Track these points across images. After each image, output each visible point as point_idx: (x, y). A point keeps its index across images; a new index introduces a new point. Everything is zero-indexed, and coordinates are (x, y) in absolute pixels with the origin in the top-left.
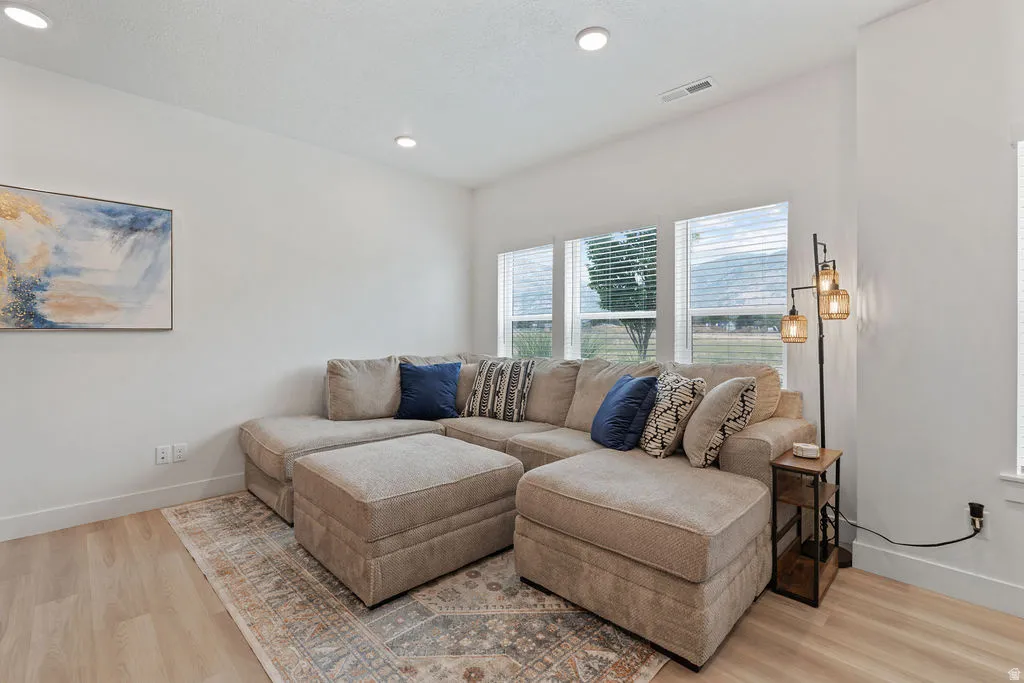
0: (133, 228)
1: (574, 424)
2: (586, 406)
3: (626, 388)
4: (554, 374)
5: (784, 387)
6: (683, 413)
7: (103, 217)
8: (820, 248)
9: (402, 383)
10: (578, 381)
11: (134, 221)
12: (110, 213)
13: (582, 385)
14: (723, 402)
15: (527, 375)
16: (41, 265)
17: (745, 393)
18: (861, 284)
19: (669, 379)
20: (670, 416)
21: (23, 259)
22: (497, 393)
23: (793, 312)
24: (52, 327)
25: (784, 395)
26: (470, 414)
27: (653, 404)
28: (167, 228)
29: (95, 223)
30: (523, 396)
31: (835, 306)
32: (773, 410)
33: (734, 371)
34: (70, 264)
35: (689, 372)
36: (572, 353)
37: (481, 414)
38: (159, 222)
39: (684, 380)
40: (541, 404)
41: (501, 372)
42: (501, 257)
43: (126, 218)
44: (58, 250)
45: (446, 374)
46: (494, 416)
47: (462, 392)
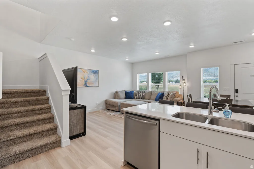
0: (95, 73)
1: (152, 99)
2: (154, 97)
3: (160, 94)
4: (148, 93)
5: (179, 94)
6: (167, 97)
7: (92, 72)
8: (183, 77)
9: (125, 94)
10: (152, 93)
11: (95, 72)
12: (93, 71)
13: (153, 94)
14: (172, 95)
15: (144, 93)
16: (87, 79)
17: (174, 94)
18: (187, 82)
19: (165, 93)
20: (166, 97)
21: (86, 78)
22: (140, 95)
23: (180, 85)
24: (88, 86)
25: (179, 95)
26: (136, 98)
27: (164, 96)
28: (98, 73)
29: (92, 73)
30: (144, 96)
31: (184, 84)
32: (178, 96)
33: (173, 92)
34: (89, 78)
35: (168, 92)
36: (150, 90)
37: (138, 98)
38: (97, 72)
39: (167, 93)
40: (147, 97)
41: (141, 92)
42: (138, 74)
43: (94, 72)
44: (88, 76)
45: (132, 93)
46: (140, 99)
47: (134, 95)
